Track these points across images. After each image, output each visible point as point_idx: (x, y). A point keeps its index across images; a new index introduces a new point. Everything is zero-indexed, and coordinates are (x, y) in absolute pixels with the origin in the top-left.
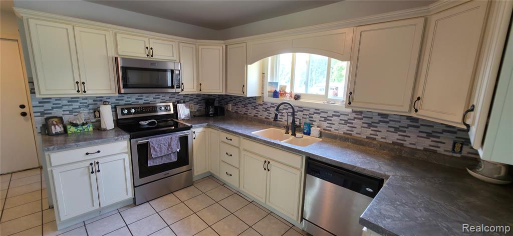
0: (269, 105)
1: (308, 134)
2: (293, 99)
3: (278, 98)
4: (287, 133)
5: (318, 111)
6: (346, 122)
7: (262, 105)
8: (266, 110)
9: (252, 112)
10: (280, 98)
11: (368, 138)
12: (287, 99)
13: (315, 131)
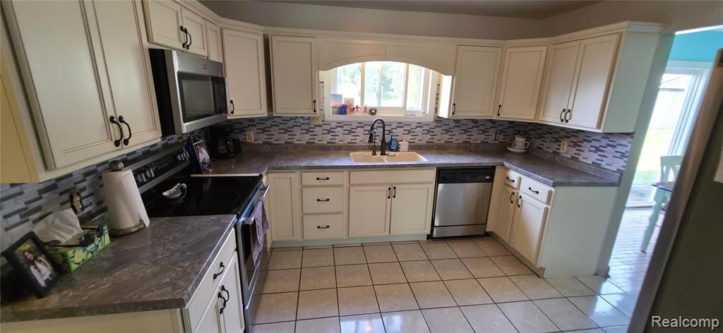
0: (334, 125)
1: (397, 150)
2: (368, 115)
3: (346, 114)
4: (374, 154)
5: (400, 125)
6: (429, 131)
7: (321, 126)
8: (329, 132)
9: (301, 138)
10: (348, 115)
11: (446, 142)
12: (359, 115)
13: (404, 145)
